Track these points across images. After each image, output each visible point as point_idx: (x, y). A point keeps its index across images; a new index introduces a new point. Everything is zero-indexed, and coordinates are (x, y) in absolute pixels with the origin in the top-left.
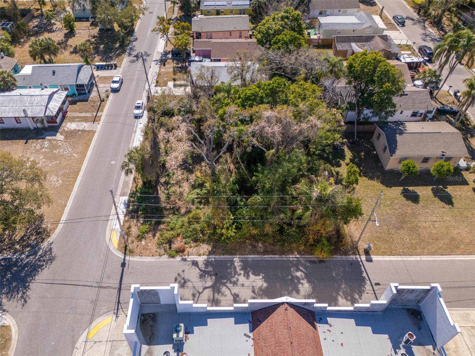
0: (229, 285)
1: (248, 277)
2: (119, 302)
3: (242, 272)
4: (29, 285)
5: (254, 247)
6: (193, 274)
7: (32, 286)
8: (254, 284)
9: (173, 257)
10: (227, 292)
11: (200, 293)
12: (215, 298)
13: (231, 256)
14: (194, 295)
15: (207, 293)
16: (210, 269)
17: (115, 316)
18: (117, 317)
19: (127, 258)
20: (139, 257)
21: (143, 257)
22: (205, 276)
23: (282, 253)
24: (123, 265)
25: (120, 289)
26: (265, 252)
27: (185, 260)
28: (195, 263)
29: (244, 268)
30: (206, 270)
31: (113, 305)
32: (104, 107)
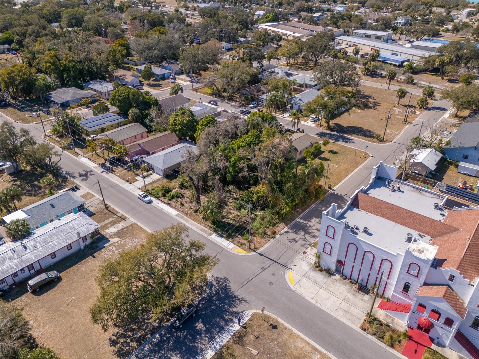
0: (310, 228)
1: (311, 222)
2: (283, 265)
3: (307, 222)
4: (235, 295)
5: (297, 212)
6: (292, 235)
7: (236, 294)
9: (275, 237)
10: (313, 231)
11: (305, 238)
13: (295, 220)
14: (304, 241)
15: (307, 236)
16: (295, 230)
17: (290, 270)
19: (258, 252)
20: (262, 247)
21: (264, 246)
22: (297, 233)
23: (309, 207)
24: (261, 255)
25: (275, 262)
26: (303, 211)
27: (281, 234)
28: (287, 232)
29: (305, 220)
31: (283, 268)
32: (115, 210)
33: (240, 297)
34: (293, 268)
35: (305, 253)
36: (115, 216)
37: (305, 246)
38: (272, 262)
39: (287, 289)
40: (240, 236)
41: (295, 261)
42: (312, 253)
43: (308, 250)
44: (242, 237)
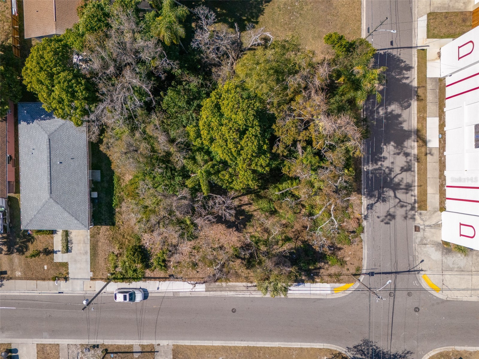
0: (393, 175)
1: (385, 158)
3: (379, 163)
4: (393, 355)
6: (381, 208)
7: (393, 351)
8: (392, 153)
9: (363, 229)
11: (400, 201)
12: (405, 187)
13: (363, 174)
14: (402, 206)
15: (400, 195)
17: (421, 272)
18: (422, 270)
19: (364, 271)
20: (363, 260)
21: (363, 257)
22: (383, 198)
24: (372, 274)
25: (396, 273)
27: (366, 217)
28: (370, 207)
30: (377, 196)
31: (411, 276)
32: (120, 345)
33: (400, 352)
34: (421, 266)
35: (417, 229)
36: (136, 355)
37: (409, 216)
38: (393, 275)
39: (438, 303)
40: (323, 264)
41: (417, 254)
42: (427, 223)
43: (419, 221)
44: (325, 263)
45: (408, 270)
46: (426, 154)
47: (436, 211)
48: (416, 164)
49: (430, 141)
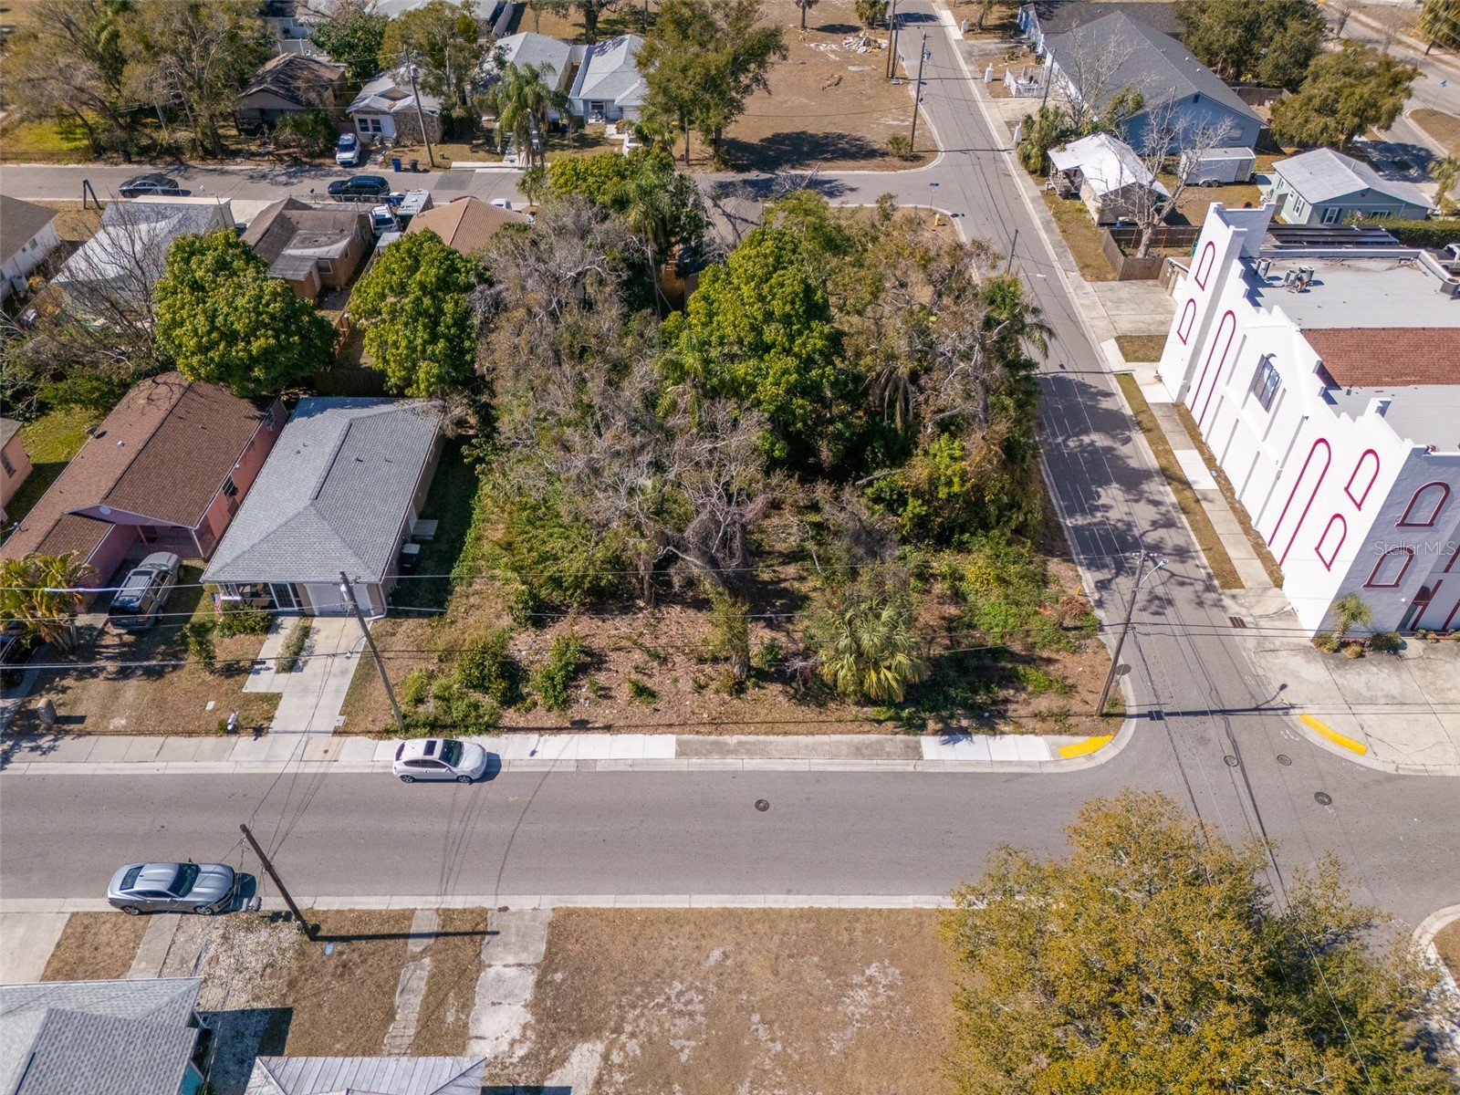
0: (1135, 531)
1: (1107, 507)
2: (1259, 709)
3: (1099, 515)
8: (1120, 499)
9: (1099, 623)
10: (1155, 536)
11: (1172, 573)
12: (1174, 552)
13: (1066, 533)
14: (1182, 585)
15: (1167, 564)
16: (1110, 562)
17: (1292, 711)
18: (1293, 707)
19: (1133, 711)
22: (1130, 568)
24: (1156, 716)
25: (1225, 712)
27: (1100, 603)
28: (1102, 585)
29: (1089, 512)
30: (1113, 566)
31: (1269, 720)
32: (370, 913)
34: (1286, 698)
35: (1238, 623)
36: (415, 946)
37: (1209, 603)
38: (1217, 718)
39: (1379, 783)
40: (1012, 692)
41: (1261, 672)
42: (1257, 611)
43: (1234, 609)
44: (1017, 690)
45: (1254, 706)
46: (1198, 501)
47: (1266, 589)
48: (1183, 517)
49: (1195, 482)
